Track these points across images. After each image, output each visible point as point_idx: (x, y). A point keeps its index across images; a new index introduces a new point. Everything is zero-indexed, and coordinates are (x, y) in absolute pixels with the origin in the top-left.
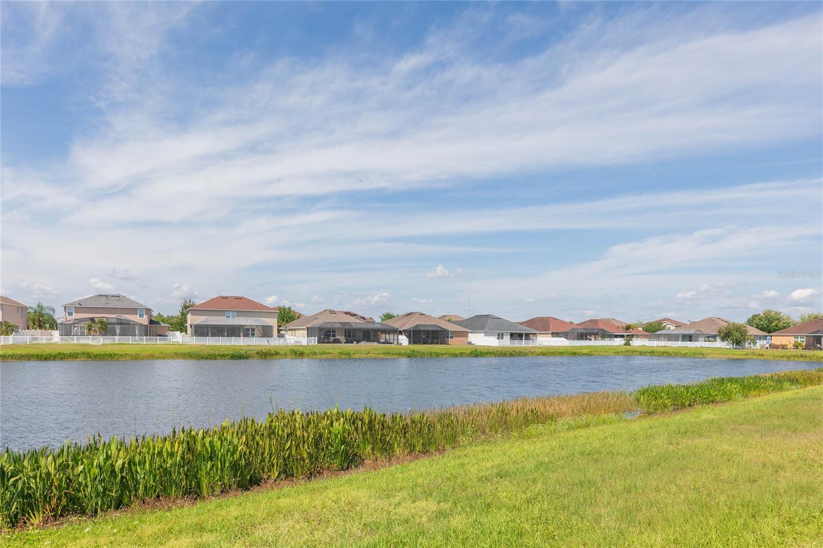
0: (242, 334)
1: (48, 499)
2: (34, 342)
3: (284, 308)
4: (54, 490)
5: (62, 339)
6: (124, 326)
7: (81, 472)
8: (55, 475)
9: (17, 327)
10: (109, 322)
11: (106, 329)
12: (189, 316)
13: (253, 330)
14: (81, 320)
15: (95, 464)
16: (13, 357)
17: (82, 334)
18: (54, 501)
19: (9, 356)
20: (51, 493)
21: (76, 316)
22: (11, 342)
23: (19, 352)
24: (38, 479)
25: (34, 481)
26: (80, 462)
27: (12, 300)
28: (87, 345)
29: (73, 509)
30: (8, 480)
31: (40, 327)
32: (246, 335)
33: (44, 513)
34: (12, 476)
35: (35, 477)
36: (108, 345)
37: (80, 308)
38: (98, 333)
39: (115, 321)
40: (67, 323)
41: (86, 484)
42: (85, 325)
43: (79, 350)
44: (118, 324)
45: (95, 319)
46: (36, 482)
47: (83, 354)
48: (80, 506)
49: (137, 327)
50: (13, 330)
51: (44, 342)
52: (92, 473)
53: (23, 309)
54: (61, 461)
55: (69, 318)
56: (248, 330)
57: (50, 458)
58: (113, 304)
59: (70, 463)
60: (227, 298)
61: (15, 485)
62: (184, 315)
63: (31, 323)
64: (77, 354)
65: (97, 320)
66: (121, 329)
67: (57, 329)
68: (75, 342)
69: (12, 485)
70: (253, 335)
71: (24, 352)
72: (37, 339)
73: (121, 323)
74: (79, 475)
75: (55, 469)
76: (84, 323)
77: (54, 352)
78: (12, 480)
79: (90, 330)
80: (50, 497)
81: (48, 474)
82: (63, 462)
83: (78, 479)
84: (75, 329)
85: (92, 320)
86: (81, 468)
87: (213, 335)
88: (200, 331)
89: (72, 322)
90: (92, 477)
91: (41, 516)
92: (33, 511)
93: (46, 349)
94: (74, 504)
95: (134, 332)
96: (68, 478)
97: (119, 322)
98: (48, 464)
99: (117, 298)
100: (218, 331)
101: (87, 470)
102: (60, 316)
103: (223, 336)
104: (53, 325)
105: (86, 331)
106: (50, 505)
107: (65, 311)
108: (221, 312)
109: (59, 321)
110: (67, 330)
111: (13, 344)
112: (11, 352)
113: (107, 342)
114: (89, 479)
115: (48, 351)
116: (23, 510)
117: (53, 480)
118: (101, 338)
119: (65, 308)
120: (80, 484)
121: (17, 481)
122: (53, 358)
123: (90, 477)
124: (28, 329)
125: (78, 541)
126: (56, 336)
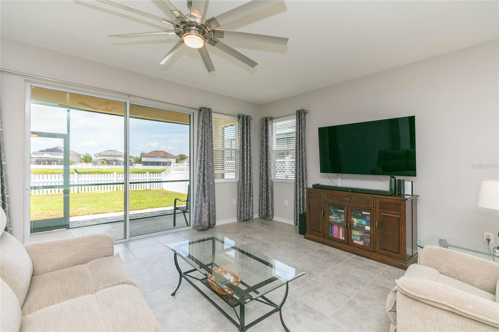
0: (161, 165)
3: (182, 155)
5: (92, 167)
6: (116, 162)
11: (109, 163)
12: (142, 158)
13: (166, 163)
14: (100, 160)
17: (100, 165)
21: (98, 158)
22: (73, 168)
27: (75, 152)
28: (101, 169)
31: (86, 162)
32: (164, 165)
37: (100, 155)
38: (106, 164)
39: (112, 160)
40: (95, 161)
42: (101, 161)
44: (114, 161)
49: (121, 162)
50: (74, 163)
51: (86, 168)
53: (79, 155)
55: (96, 159)
56: (164, 163)
58: (113, 153)
60: (157, 151)
62: (141, 157)
63: (82, 161)
66: (116, 163)
67: (92, 163)
68: (97, 168)
70: (166, 165)
72: (83, 166)
73: (115, 161)
79: (103, 163)
84: (98, 163)
85: (105, 159)
87: (151, 165)
88: (146, 163)
93: (86, 170)
95: (120, 164)
97: (114, 160)
99: (115, 151)
100: (153, 164)
102: (94, 158)
103: (155, 165)
104: (91, 161)
107: (95, 156)
108: (154, 157)
109: (93, 160)
110: (95, 163)
113: (109, 168)
118: (107, 166)
126: (91, 165)
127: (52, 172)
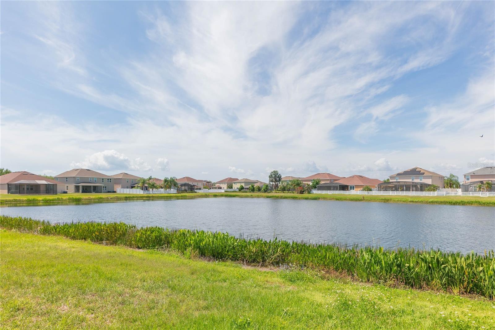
1: (462, 281)
2: (448, 195)
4: (466, 277)
5: (463, 194)
7: (481, 271)
8: (466, 269)
9: (439, 187)
10: (493, 183)
11: (491, 187)
14: (474, 183)
15: (491, 268)
16: (437, 202)
17: (475, 191)
18: (466, 283)
19: (435, 202)
20: (464, 278)
21: (471, 180)
22: (436, 195)
23: (440, 200)
24: (456, 269)
25: (454, 269)
26: (480, 265)
27: (436, 174)
28: (479, 197)
29: (477, 291)
30: (441, 265)
31: (451, 187)
33: (460, 288)
34: (443, 264)
35: (455, 267)
36: (492, 197)
37: (473, 176)
38: (486, 190)
40: (466, 184)
41: (485, 278)
43: (473, 200)
45: (483, 182)
46: (455, 270)
47: (476, 202)
48: (481, 290)
50: (437, 189)
51: (453, 195)
52: (489, 273)
53: (442, 178)
54: (469, 262)
55: (467, 181)
57: (463, 259)
59: (474, 264)
61: (444, 268)
63: (446, 185)
64: (472, 202)
65: (485, 182)
67: (460, 188)
68: (471, 195)
69: (443, 268)
71: (442, 200)
72: (449, 193)
74: (480, 272)
75: (466, 266)
76: (476, 184)
77: (459, 200)
78: (443, 266)
79: (480, 188)
80: (463, 280)
81: (462, 267)
82: (470, 262)
83: (480, 274)
84: (471, 187)
85: (482, 182)
86: (481, 269)
89: (469, 184)
90: (489, 276)
91: (458, 289)
92: (454, 285)
93: (454, 199)
94: (477, 289)
96: (473, 272)
98: (462, 262)
101: (485, 271)
102: (462, 181)
104: (458, 186)
105: (478, 189)
106: (463, 285)
107: (465, 177)
109: (461, 184)
110: (466, 189)
111: (437, 196)
112: (436, 200)
113: (491, 195)
114: (487, 276)
115: (455, 200)
116: (448, 283)
117: (465, 271)
118: (488, 193)
119: (465, 176)
120: (481, 278)
121: (445, 267)
122: (458, 204)
123: (488, 276)
124: (444, 188)
125: (485, 311)
126: (459, 192)
127: (411, 200)
